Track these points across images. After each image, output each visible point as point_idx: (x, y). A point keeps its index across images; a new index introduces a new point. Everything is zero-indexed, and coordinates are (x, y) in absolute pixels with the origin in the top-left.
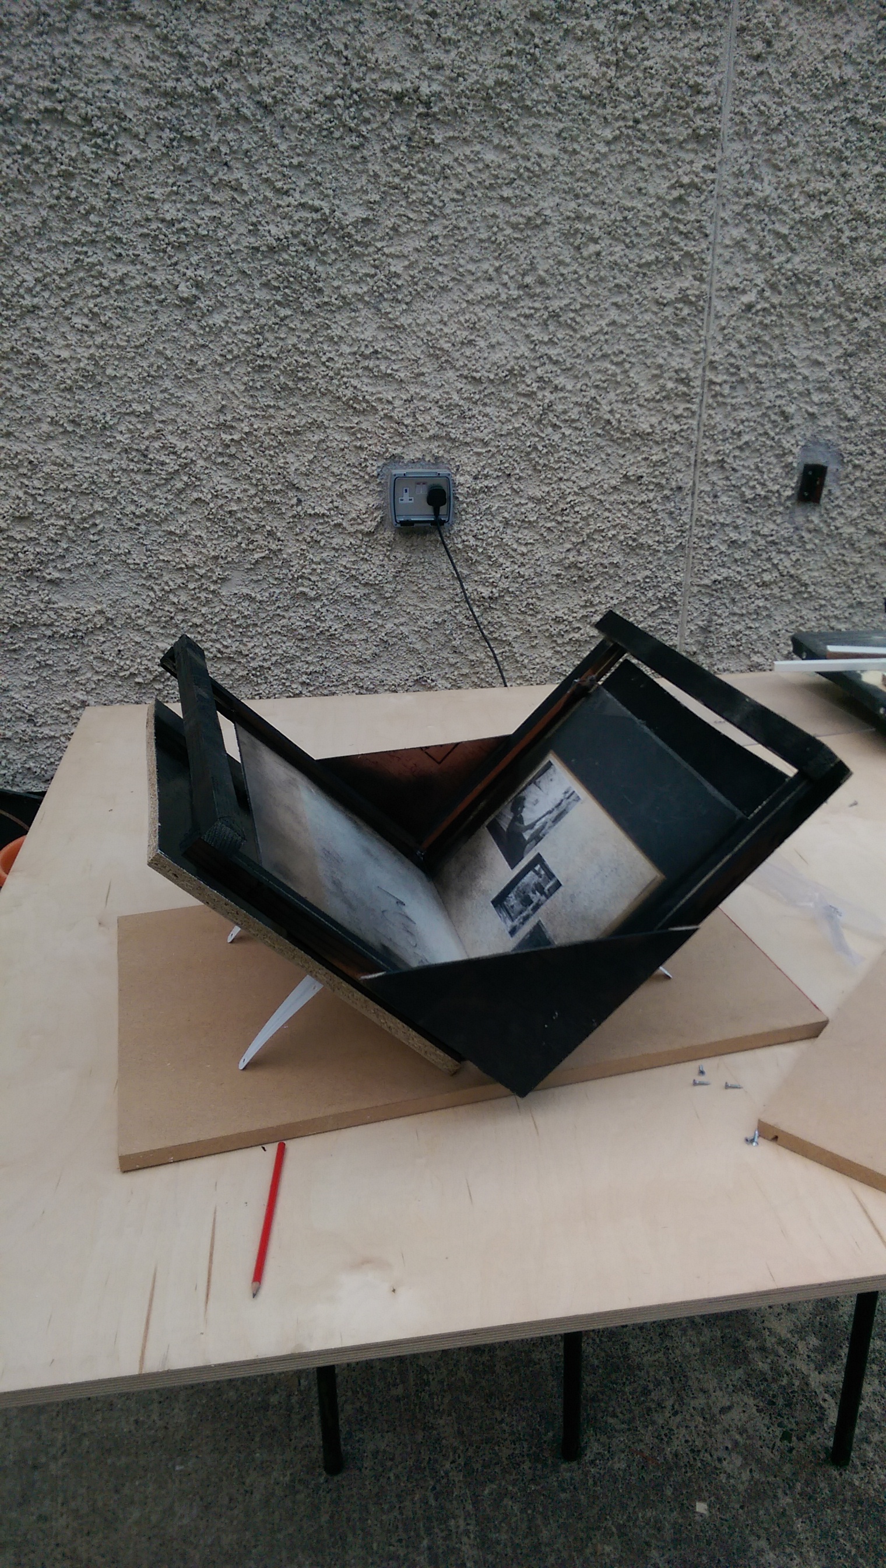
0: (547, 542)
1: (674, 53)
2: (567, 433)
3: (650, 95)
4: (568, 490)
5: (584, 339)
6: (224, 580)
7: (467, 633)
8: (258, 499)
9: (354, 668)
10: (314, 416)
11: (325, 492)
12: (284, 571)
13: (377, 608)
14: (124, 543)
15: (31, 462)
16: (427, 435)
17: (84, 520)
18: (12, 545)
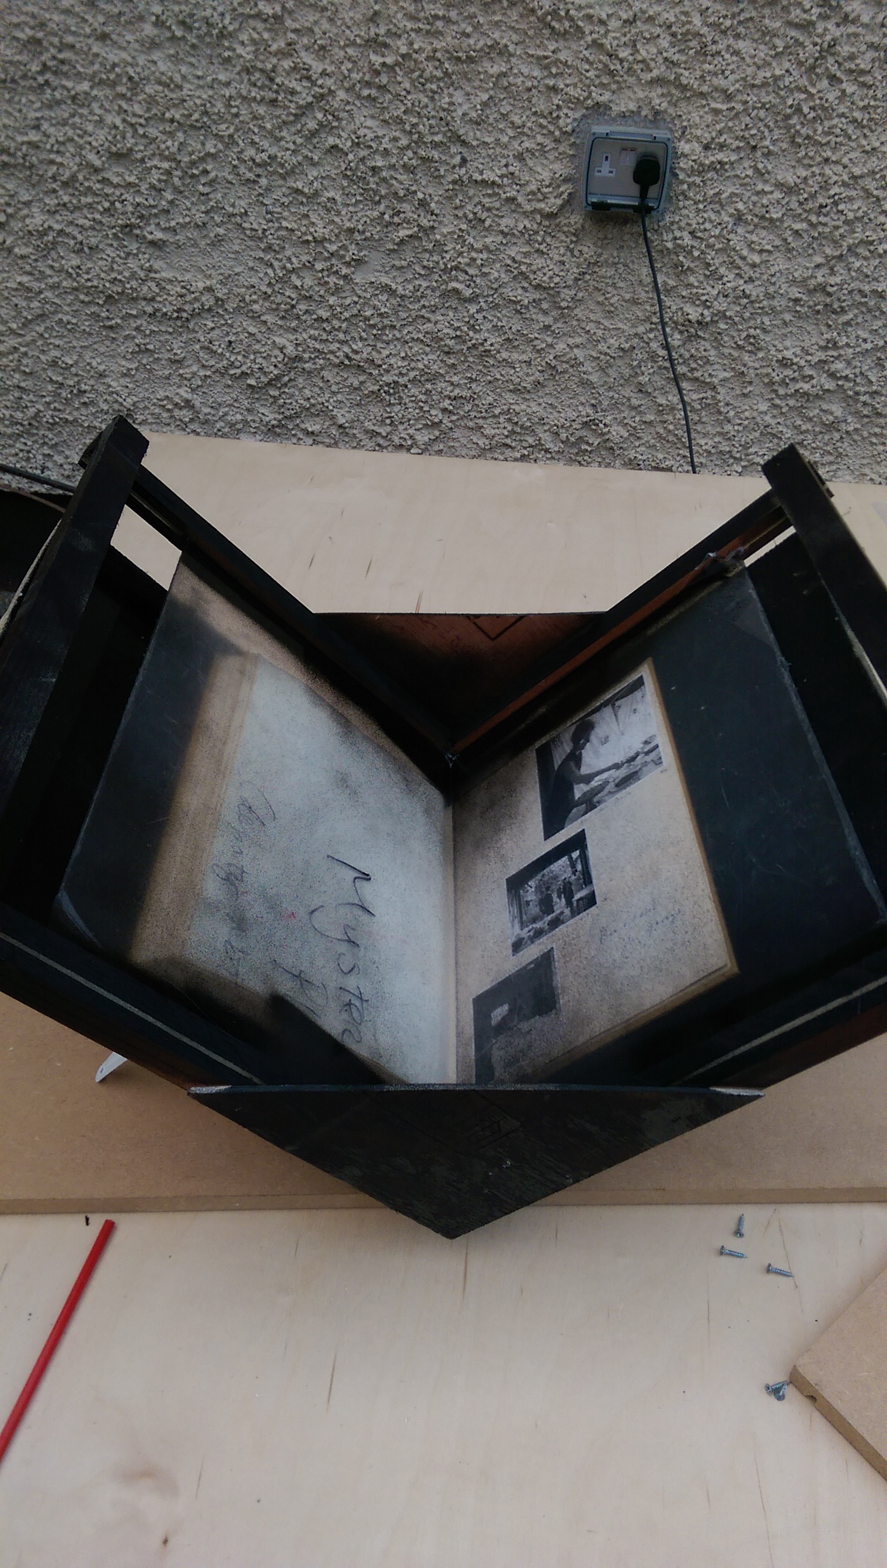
0: (789, 250)
2: (850, 88)
4: (835, 178)
6: (359, 262)
7: (660, 368)
8: (410, 153)
9: (510, 398)
10: (497, 35)
11: (498, 150)
12: (435, 258)
13: (548, 320)
14: (239, 200)
15: (130, 78)
16: (648, 76)
17: (193, 164)
18: (108, 190)
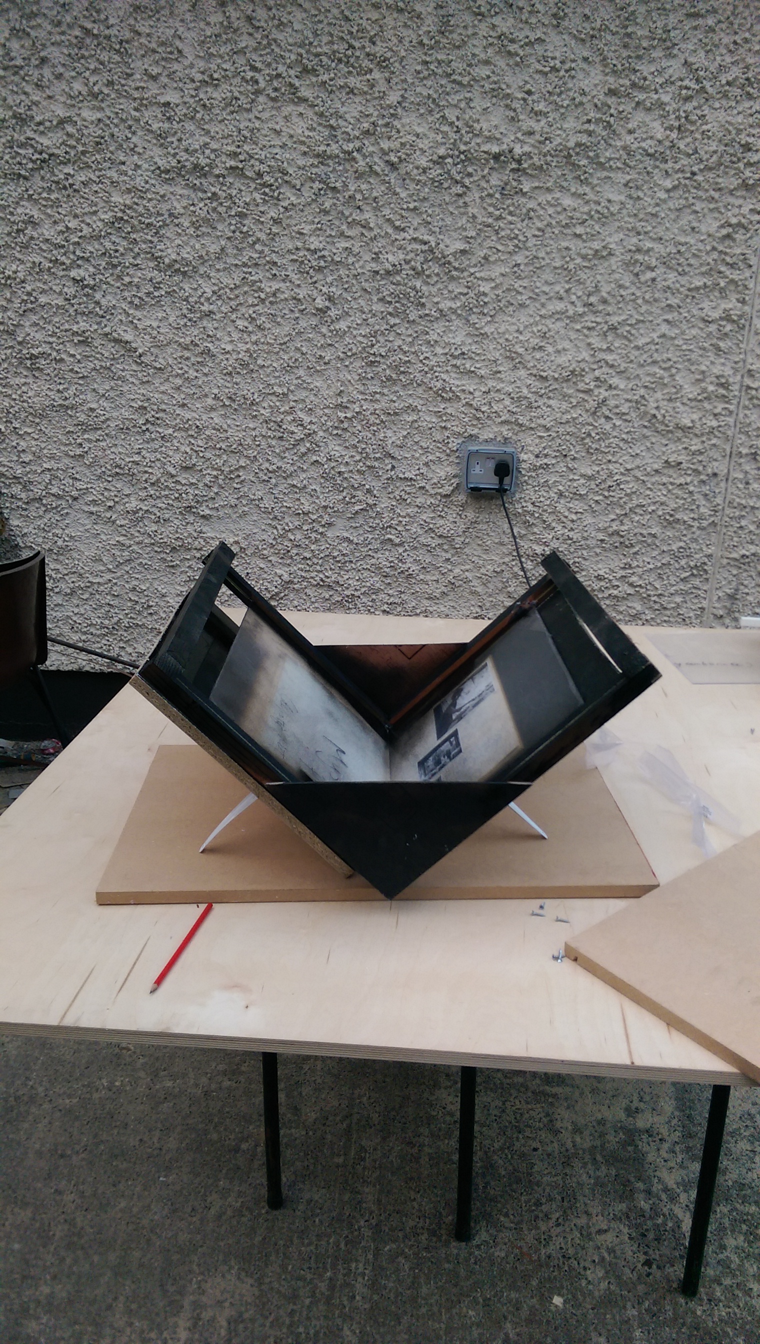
0: (594, 512)
1: (729, 119)
2: (618, 423)
3: (706, 153)
4: (616, 471)
5: (637, 348)
6: (330, 525)
7: (521, 582)
8: (361, 464)
9: (426, 603)
10: (411, 401)
11: (414, 461)
12: (377, 521)
13: (448, 556)
14: (258, 491)
15: (197, 427)
16: (500, 420)
17: (231, 472)
18: (179, 487)
